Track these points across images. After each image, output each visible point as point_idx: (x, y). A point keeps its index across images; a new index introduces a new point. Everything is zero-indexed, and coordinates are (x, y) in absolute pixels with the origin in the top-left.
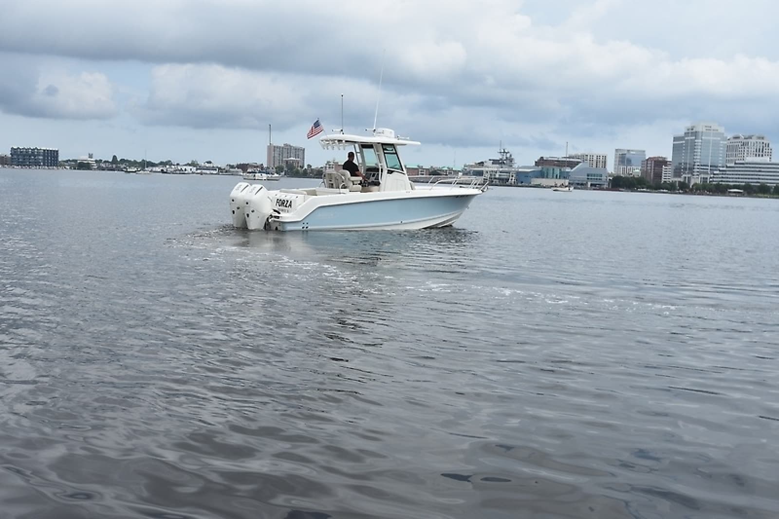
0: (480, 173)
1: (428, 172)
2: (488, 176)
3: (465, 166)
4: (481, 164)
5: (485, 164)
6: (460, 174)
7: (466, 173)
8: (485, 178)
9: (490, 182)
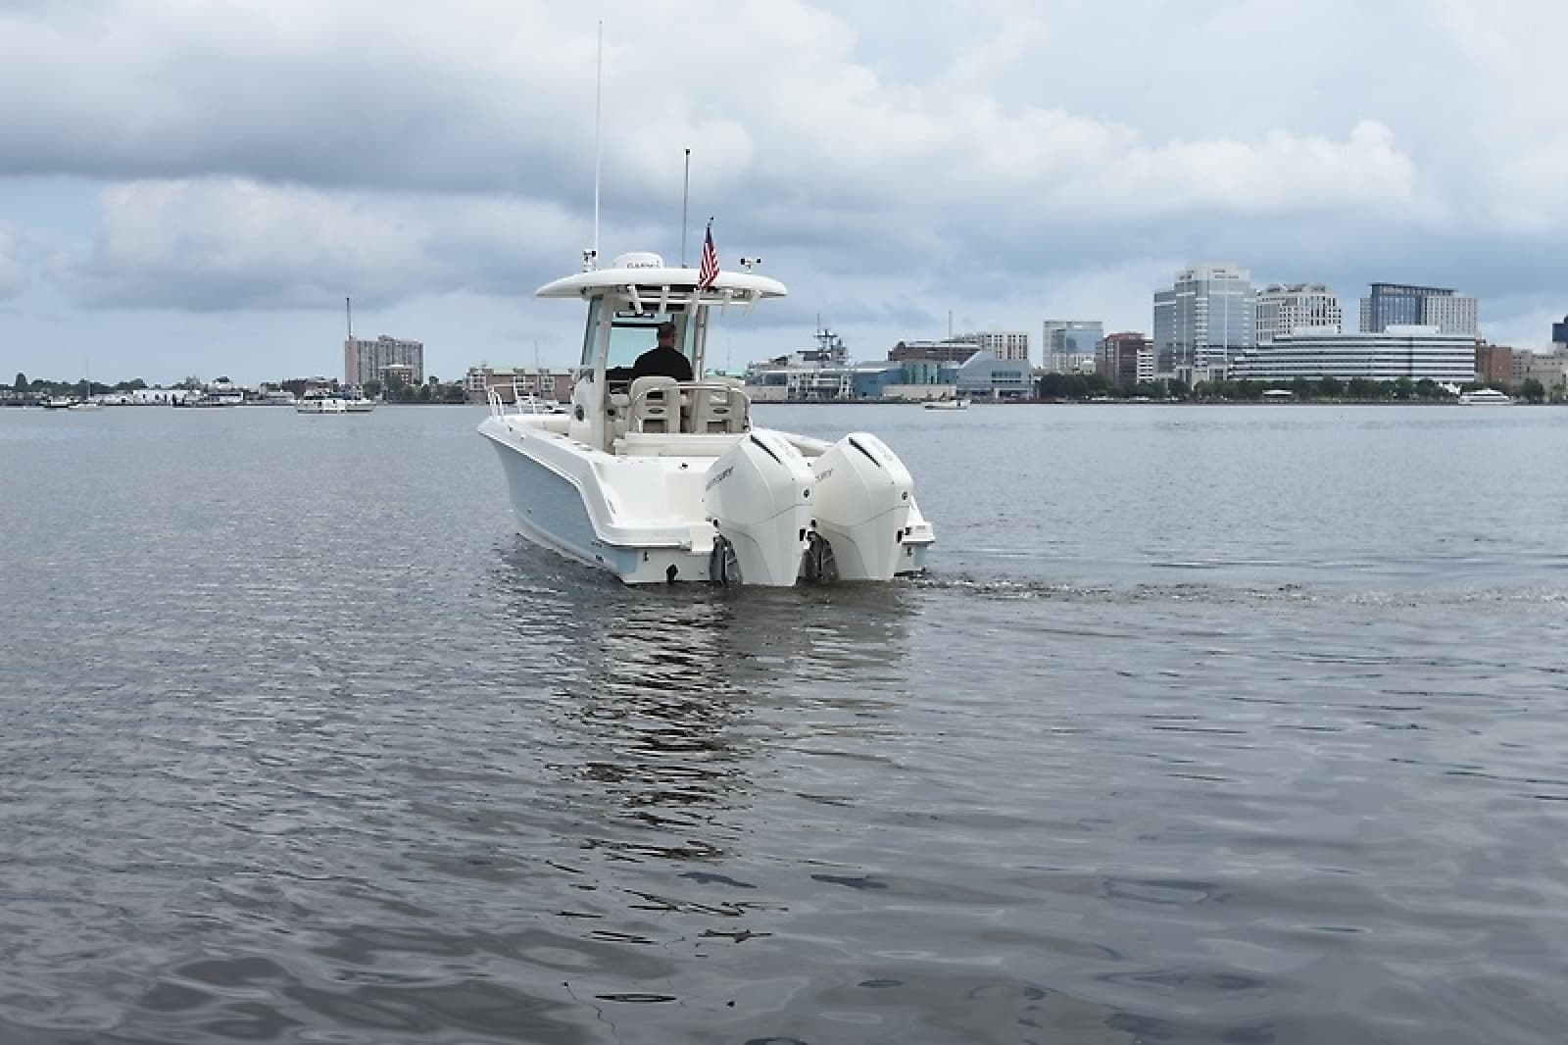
0: (780, 380)
2: (796, 384)
3: (750, 367)
4: (782, 361)
6: (741, 382)
7: (752, 381)
8: (791, 390)
9: (802, 396)
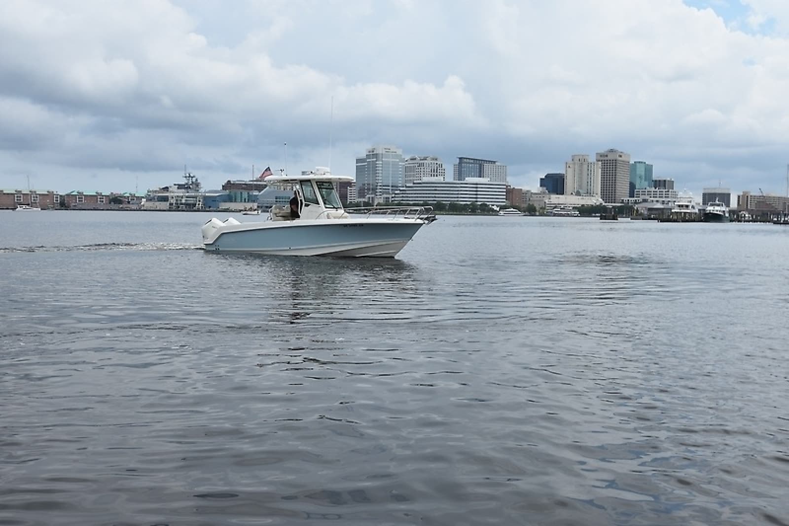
0: (165, 199)
1: (108, 199)
2: (173, 201)
3: (148, 192)
4: (166, 189)
5: (170, 189)
6: (144, 200)
7: (149, 199)
8: (171, 204)
9: (177, 207)
